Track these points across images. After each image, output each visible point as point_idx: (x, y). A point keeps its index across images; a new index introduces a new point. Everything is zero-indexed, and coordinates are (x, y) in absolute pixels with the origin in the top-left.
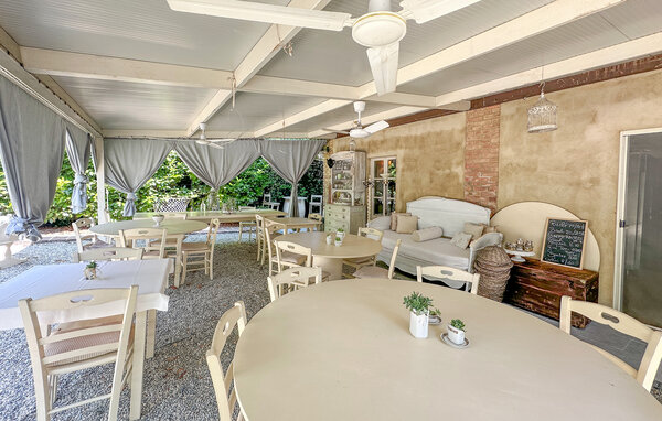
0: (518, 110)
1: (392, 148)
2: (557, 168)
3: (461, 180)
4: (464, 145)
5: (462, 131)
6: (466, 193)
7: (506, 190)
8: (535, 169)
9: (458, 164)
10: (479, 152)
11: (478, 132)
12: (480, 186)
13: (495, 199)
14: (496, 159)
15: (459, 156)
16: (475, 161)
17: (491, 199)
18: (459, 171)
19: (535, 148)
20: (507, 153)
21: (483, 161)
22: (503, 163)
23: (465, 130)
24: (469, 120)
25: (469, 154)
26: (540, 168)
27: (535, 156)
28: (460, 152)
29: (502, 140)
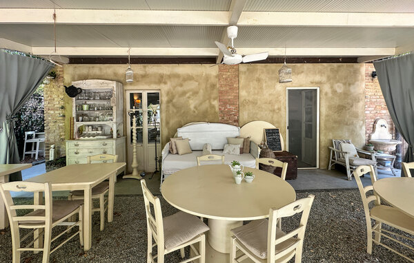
0: (248, 69)
1: (155, 83)
2: (266, 103)
3: (217, 109)
4: (218, 86)
5: (216, 77)
6: (220, 118)
7: (244, 115)
8: (257, 103)
9: (215, 99)
10: (227, 92)
11: (226, 79)
12: (229, 113)
13: (237, 121)
14: (238, 97)
15: (215, 93)
16: (226, 97)
17: (235, 121)
18: (216, 103)
19: (256, 92)
20: (243, 93)
21: (229, 97)
22: (241, 99)
23: (218, 77)
24: (220, 70)
25: (221, 92)
26: (259, 102)
27: (256, 96)
28: (215, 91)
29: (240, 86)
